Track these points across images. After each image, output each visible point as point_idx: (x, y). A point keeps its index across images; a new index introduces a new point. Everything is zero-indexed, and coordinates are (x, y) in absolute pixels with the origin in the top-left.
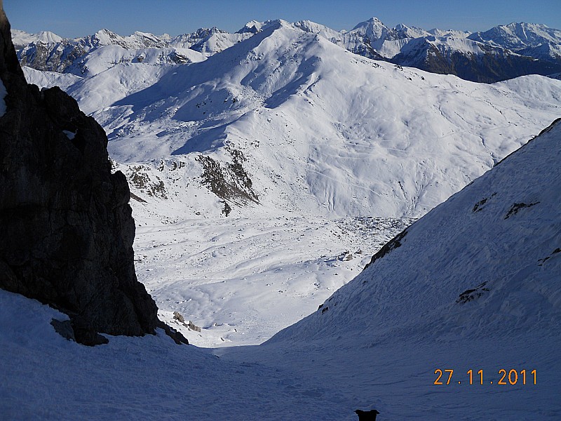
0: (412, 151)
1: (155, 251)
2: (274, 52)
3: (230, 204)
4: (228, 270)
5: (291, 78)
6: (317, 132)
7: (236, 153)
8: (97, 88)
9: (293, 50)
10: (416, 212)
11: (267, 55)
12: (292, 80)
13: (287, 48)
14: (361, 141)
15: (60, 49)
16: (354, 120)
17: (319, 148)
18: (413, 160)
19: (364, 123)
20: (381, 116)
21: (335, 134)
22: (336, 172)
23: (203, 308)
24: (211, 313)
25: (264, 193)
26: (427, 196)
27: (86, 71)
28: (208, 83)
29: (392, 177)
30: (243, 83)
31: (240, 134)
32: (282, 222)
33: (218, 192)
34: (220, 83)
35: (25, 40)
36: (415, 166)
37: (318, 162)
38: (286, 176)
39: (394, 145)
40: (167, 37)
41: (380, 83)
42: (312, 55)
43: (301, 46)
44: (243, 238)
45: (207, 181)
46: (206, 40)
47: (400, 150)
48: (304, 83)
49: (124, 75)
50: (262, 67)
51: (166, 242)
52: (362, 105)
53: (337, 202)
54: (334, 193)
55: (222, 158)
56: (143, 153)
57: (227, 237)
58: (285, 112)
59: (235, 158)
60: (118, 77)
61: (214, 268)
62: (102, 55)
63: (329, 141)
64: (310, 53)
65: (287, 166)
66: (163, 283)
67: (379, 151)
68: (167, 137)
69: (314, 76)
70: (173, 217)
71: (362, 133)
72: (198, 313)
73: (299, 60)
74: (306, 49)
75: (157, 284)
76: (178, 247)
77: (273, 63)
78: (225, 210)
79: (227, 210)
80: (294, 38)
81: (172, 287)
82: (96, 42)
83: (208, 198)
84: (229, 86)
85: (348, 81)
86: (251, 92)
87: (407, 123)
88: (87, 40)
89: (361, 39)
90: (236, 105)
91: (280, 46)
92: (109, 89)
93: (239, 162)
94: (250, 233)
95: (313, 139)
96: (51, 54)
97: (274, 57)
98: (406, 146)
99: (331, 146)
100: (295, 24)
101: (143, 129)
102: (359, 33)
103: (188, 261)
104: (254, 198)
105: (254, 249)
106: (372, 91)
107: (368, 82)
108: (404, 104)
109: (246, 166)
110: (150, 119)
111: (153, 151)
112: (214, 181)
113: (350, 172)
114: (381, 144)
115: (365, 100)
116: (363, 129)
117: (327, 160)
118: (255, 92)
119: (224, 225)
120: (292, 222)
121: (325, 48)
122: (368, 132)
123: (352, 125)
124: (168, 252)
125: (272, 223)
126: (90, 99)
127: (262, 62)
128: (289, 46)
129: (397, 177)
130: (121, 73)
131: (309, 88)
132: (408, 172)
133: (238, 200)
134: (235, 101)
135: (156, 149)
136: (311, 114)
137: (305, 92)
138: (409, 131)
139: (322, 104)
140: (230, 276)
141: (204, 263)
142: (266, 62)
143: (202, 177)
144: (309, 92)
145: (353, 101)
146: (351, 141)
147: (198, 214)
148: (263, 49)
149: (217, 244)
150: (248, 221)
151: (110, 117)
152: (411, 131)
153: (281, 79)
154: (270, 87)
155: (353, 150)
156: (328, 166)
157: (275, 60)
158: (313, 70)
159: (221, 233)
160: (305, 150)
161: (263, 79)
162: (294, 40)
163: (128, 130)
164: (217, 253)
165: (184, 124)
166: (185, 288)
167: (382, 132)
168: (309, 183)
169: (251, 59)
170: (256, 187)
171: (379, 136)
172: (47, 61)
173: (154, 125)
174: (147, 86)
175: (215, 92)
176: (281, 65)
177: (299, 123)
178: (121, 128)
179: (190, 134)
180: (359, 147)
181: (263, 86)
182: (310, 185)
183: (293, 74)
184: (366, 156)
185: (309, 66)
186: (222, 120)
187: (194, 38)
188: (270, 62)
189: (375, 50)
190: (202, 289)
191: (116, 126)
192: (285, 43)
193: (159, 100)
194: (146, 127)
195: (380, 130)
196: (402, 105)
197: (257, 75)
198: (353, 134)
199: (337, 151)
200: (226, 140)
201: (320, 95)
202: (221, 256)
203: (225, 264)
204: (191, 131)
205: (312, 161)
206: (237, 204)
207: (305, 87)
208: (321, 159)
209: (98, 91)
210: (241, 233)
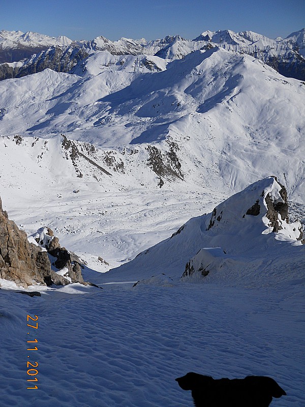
0: (299, 151)
1: (112, 209)
2: (211, 70)
3: (163, 179)
4: (152, 225)
5: (220, 90)
6: (232, 132)
7: (173, 144)
8: (91, 88)
9: (224, 68)
10: (292, 197)
11: (205, 72)
12: (221, 91)
13: (221, 67)
14: (262, 141)
15: (70, 51)
16: (260, 125)
17: (231, 144)
18: (298, 159)
19: (267, 127)
20: (281, 123)
21: (244, 134)
22: (240, 162)
23: (129, 248)
24: (132, 252)
25: (188, 173)
26: (303, 186)
27: (86, 70)
28: (162, 90)
29: (279, 169)
30: (186, 91)
31: (177, 131)
32: (194, 196)
33: (157, 171)
34: (171, 91)
35: (49, 42)
36: (298, 163)
37: (229, 154)
38: (205, 162)
39: (286, 146)
40: (144, 41)
41: (285, 96)
42: (237, 73)
43: (230, 66)
44: (166, 205)
45: (151, 163)
46: (170, 45)
47: (289, 150)
48: (228, 95)
49: (109, 79)
50: (201, 80)
51: (119, 204)
52: (268, 114)
53: (237, 184)
54: (236, 178)
55: (163, 148)
56: (115, 139)
57: (156, 203)
58: (211, 116)
59: (172, 148)
60: (105, 80)
61: (144, 223)
62: (97, 59)
63: (239, 139)
64: (236, 71)
65: (207, 155)
66: (113, 229)
67: (274, 150)
68: (131, 128)
69: (236, 90)
70: (127, 186)
71: (264, 135)
72: (126, 250)
73: (228, 77)
74: (234, 68)
75: (109, 230)
76: (125, 208)
77: (209, 78)
78: (160, 184)
79: (161, 184)
80: (227, 59)
81: (116, 233)
82: (94, 45)
83: (150, 175)
84: (176, 93)
85: (261, 94)
86: (191, 98)
87: (299, 130)
88: (88, 44)
89: (291, 47)
90: (179, 108)
91: (216, 64)
92: (99, 89)
93: (174, 151)
94: (171, 202)
95: (228, 137)
96: (64, 54)
97: (210, 73)
98: (295, 147)
99: (240, 143)
100: (239, 34)
101: (117, 120)
102: (291, 41)
103: (130, 217)
104: (181, 176)
105: (170, 214)
106: (278, 103)
107: (276, 96)
108: (300, 114)
109: (178, 154)
110: (121, 113)
111: (121, 137)
112: (156, 163)
113: (250, 163)
114: (277, 144)
115: (272, 110)
116: (265, 132)
117: (235, 153)
118: (193, 99)
119: (157, 195)
120: (201, 196)
121: (248, 68)
122: (269, 134)
123: (258, 128)
124: (119, 210)
125: (187, 196)
126: (86, 95)
127: (201, 76)
128: (222, 65)
129: (284, 170)
130: (107, 78)
131: (231, 99)
132: (292, 168)
133: (170, 177)
134: (179, 105)
135: (123, 136)
136: (229, 118)
137: (228, 102)
138: (300, 136)
139: (239, 111)
140: (152, 229)
141: (139, 219)
142: (204, 77)
143: (148, 161)
144: (230, 102)
145: (262, 110)
146: (255, 140)
147: (142, 185)
148: (203, 67)
149: (149, 207)
150: (172, 193)
151: (97, 109)
152: (301, 136)
153: (213, 90)
154: (204, 96)
155: (255, 148)
156: (235, 158)
157: (211, 76)
158: (237, 85)
159: (153, 201)
160: (221, 144)
161: (200, 89)
162: (226, 61)
163: (108, 120)
164: (147, 214)
165: (143, 119)
166: (123, 235)
167: (279, 135)
168: (220, 169)
169: (194, 74)
170: (183, 168)
171: (276, 138)
172: (61, 59)
173: (124, 118)
174: (123, 87)
175: (167, 97)
176: (214, 79)
177: (220, 124)
178: (103, 118)
179: (146, 127)
180: (260, 146)
181: (199, 95)
182: (220, 170)
183: (222, 87)
184: (264, 153)
185: (234, 81)
186: (168, 119)
187: (163, 43)
188: (207, 77)
189: (302, 56)
190: (132, 237)
191: (101, 116)
192: (219, 63)
193: (129, 100)
194: (119, 119)
195: (278, 133)
196: (298, 116)
197: (196, 86)
198: (257, 135)
199: (244, 147)
200: (168, 135)
201: (238, 104)
202: (149, 216)
203: (150, 221)
204: (147, 125)
205: (225, 153)
206: (169, 180)
207: (228, 98)
208: (231, 152)
209: (91, 90)
210: (165, 202)
